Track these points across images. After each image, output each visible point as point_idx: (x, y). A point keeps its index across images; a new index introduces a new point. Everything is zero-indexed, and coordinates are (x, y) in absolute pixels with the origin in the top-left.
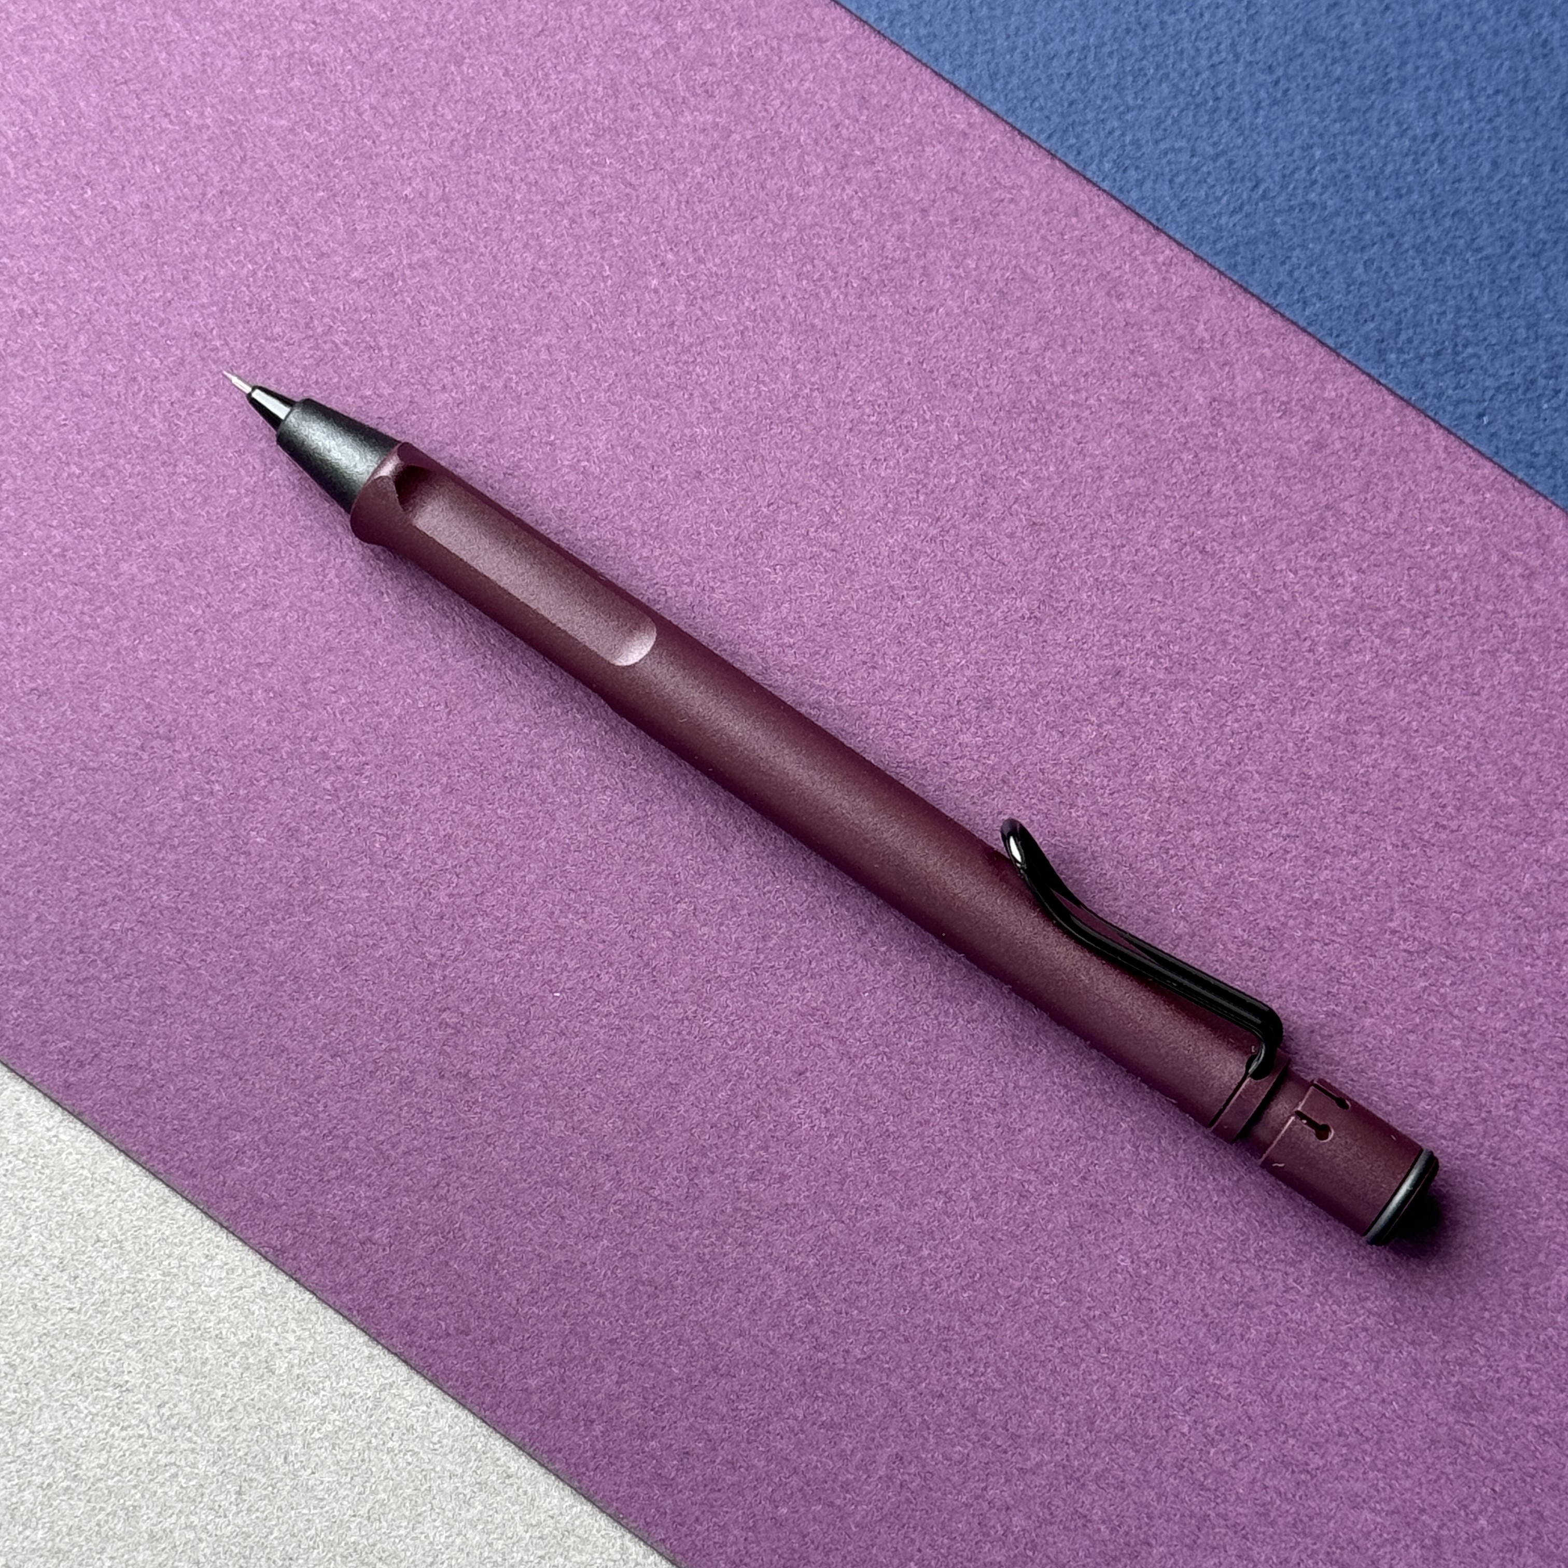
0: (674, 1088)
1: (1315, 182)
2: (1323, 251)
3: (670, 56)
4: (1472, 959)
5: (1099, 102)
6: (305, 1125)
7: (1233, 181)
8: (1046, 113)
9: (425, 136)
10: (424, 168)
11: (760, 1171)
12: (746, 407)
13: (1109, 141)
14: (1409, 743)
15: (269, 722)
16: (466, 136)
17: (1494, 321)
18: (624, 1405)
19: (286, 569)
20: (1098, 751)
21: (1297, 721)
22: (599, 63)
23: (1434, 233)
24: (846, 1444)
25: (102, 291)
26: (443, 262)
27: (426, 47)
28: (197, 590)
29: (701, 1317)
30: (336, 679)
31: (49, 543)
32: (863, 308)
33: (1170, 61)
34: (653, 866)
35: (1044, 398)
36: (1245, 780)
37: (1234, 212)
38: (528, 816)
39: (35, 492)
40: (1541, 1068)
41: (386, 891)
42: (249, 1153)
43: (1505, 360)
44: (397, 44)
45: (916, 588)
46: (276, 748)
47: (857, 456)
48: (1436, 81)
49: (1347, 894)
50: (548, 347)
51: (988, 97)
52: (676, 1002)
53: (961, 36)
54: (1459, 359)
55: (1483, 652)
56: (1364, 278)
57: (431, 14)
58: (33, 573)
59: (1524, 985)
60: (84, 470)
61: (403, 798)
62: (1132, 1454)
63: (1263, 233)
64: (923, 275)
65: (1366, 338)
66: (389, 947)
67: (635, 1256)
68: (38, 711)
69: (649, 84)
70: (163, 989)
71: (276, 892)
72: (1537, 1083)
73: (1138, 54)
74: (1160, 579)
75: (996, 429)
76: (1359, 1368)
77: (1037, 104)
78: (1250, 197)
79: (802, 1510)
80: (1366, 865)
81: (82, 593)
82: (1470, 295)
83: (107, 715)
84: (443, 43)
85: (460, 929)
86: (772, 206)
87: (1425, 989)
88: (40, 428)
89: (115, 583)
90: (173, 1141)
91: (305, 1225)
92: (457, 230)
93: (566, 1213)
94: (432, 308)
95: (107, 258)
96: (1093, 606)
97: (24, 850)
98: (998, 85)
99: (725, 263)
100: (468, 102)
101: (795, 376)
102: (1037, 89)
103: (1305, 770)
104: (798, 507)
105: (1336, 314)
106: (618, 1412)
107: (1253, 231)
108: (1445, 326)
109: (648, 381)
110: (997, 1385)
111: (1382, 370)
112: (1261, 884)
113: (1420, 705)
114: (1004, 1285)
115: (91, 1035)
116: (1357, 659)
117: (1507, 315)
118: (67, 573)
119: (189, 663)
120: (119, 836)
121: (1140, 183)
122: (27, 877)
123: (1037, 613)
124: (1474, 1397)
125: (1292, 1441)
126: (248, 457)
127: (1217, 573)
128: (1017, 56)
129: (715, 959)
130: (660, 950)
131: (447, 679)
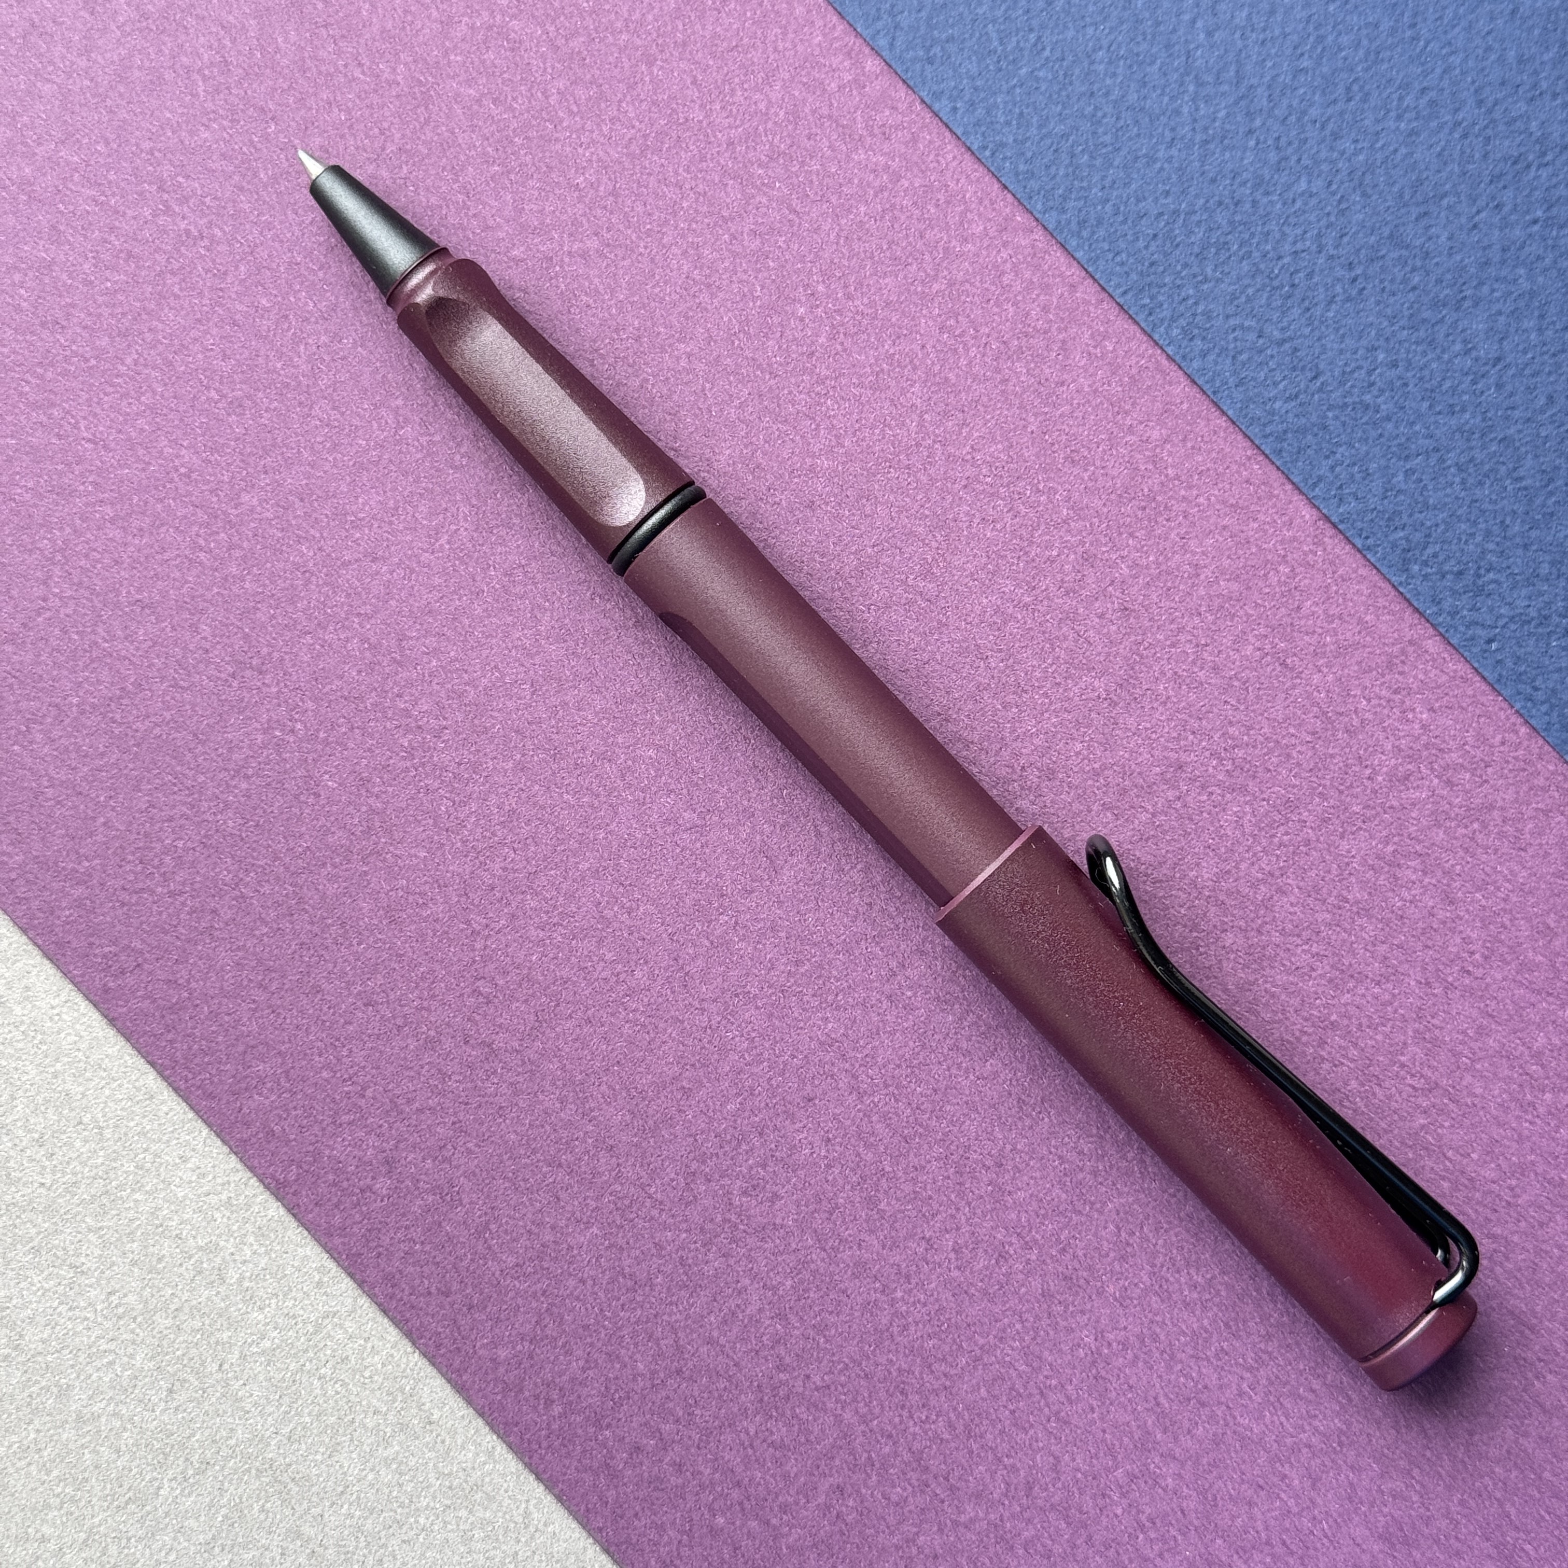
0: (687, 1093)
1: (1372, 384)
2: (1367, 453)
3: (855, 93)
4: (1475, 1105)
5: (1179, 268)
6: (327, 1066)
7: (1294, 369)
8: (1126, 269)
9: (605, 129)
10: (599, 160)
11: (754, 1187)
12: (869, 447)
13: (1182, 308)
14: (1448, 885)
15: (359, 672)
16: (645, 136)
17: (1520, 552)
18: (585, 1391)
19: (401, 527)
20: (1148, 838)
21: (1344, 845)
22: (784, 87)
23: (1479, 455)
24: (792, 1467)
25: (269, 226)
26: (602, 255)
27: (621, 42)
28: (312, 532)
29: (674, 1318)
30: (431, 641)
31: (177, 463)
32: (998, 370)
33: (1255, 241)
34: (704, 874)
35: (1156, 488)
36: (1284, 893)
37: (1290, 399)
38: (592, 806)
39: (171, 410)
40: (1523, 1224)
41: (443, 855)
42: (269, 1085)
43: (1524, 592)
44: (594, 35)
45: (1001, 651)
46: (361, 698)
47: (967, 514)
48: (1508, 307)
49: (1364, 1021)
50: (689, 355)
51: (1073, 243)
52: (703, 1010)
53: (1058, 179)
54: (1480, 582)
55: (1536, 809)
56: (1403, 487)
57: (631, 11)
58: (156, 488)
59: (1520, 1140)
60: (224, 396)
61: (475, 768)
62: (1064, 1525)
63: (1314, 425)
64: (1061, 348)
65: (1394, 546)
66: (438, 909)
67: (621, 1249)
68: (139, 622)
69: (830, 117)
70: (214, 911)
71: (338, 837)
72: (1516, 1238)
73: (1226, 228)
74: (1236, 683)
75: (1105, 510)
76: (1296, 1482)
77: (1118, 259)
78: (1308, 387)
79: (738, 1523)
80: (1387, 997)
81: (201, 516)
82: (1502, 522)
83: (205, 638)
84: (639, 42)
85: (508, 904)
86: (927, 257)
87: (1423, 1127)
88: (187, 348)
89: (233, 511)
90: (197, 1061)
91: (311, 1164)
92: (621, 227)
93: (563, 1195)
94: (584, 298)
95: (279, 194)
96: (1168, 698)
97: (103, 755)
98: (1085, 234)
99: (872, 304)
100: (654, 103)
101: (921, 425)
102: (1122, 245)
103: (1345, 893)
104: (902, 553)
105: (1370, 516)
106: (579, 1397)
107: (1304, 421)
108: (1471, 547)
109: (779, 406)
110: (946, 1436)
111: (1403, 579)
112: (1283, 997)
113: (1467, 850)
114: (970, 1339)
115: (137, 944)
116: (1414, 795)
117: (1534, 548)
118: (189, 494)
119: (292, 601)
120: (195, 757)
121: (1204, 355)
122: (101, 782)
123: (1112, 696)
124: (1402, 1530)
125: (1219, 1541)
126: (383, 412)
127: (1294, 687)
128: (1108, 208)
129: (747, 975)
130: (694, 958)
131: (537, 660)
